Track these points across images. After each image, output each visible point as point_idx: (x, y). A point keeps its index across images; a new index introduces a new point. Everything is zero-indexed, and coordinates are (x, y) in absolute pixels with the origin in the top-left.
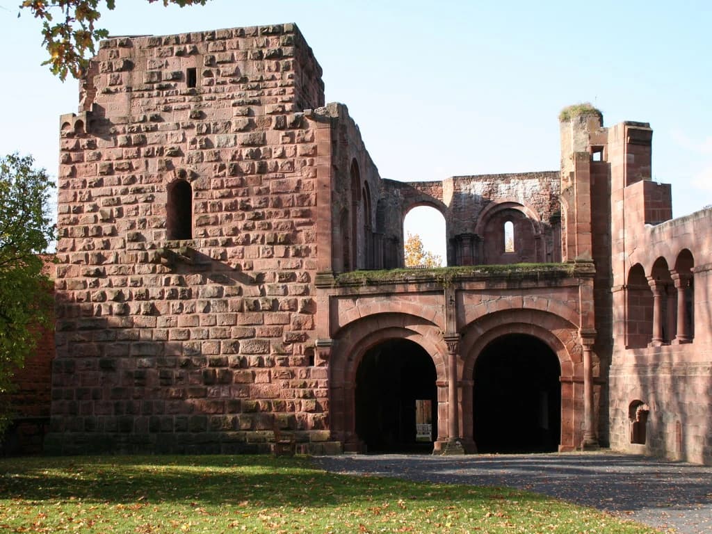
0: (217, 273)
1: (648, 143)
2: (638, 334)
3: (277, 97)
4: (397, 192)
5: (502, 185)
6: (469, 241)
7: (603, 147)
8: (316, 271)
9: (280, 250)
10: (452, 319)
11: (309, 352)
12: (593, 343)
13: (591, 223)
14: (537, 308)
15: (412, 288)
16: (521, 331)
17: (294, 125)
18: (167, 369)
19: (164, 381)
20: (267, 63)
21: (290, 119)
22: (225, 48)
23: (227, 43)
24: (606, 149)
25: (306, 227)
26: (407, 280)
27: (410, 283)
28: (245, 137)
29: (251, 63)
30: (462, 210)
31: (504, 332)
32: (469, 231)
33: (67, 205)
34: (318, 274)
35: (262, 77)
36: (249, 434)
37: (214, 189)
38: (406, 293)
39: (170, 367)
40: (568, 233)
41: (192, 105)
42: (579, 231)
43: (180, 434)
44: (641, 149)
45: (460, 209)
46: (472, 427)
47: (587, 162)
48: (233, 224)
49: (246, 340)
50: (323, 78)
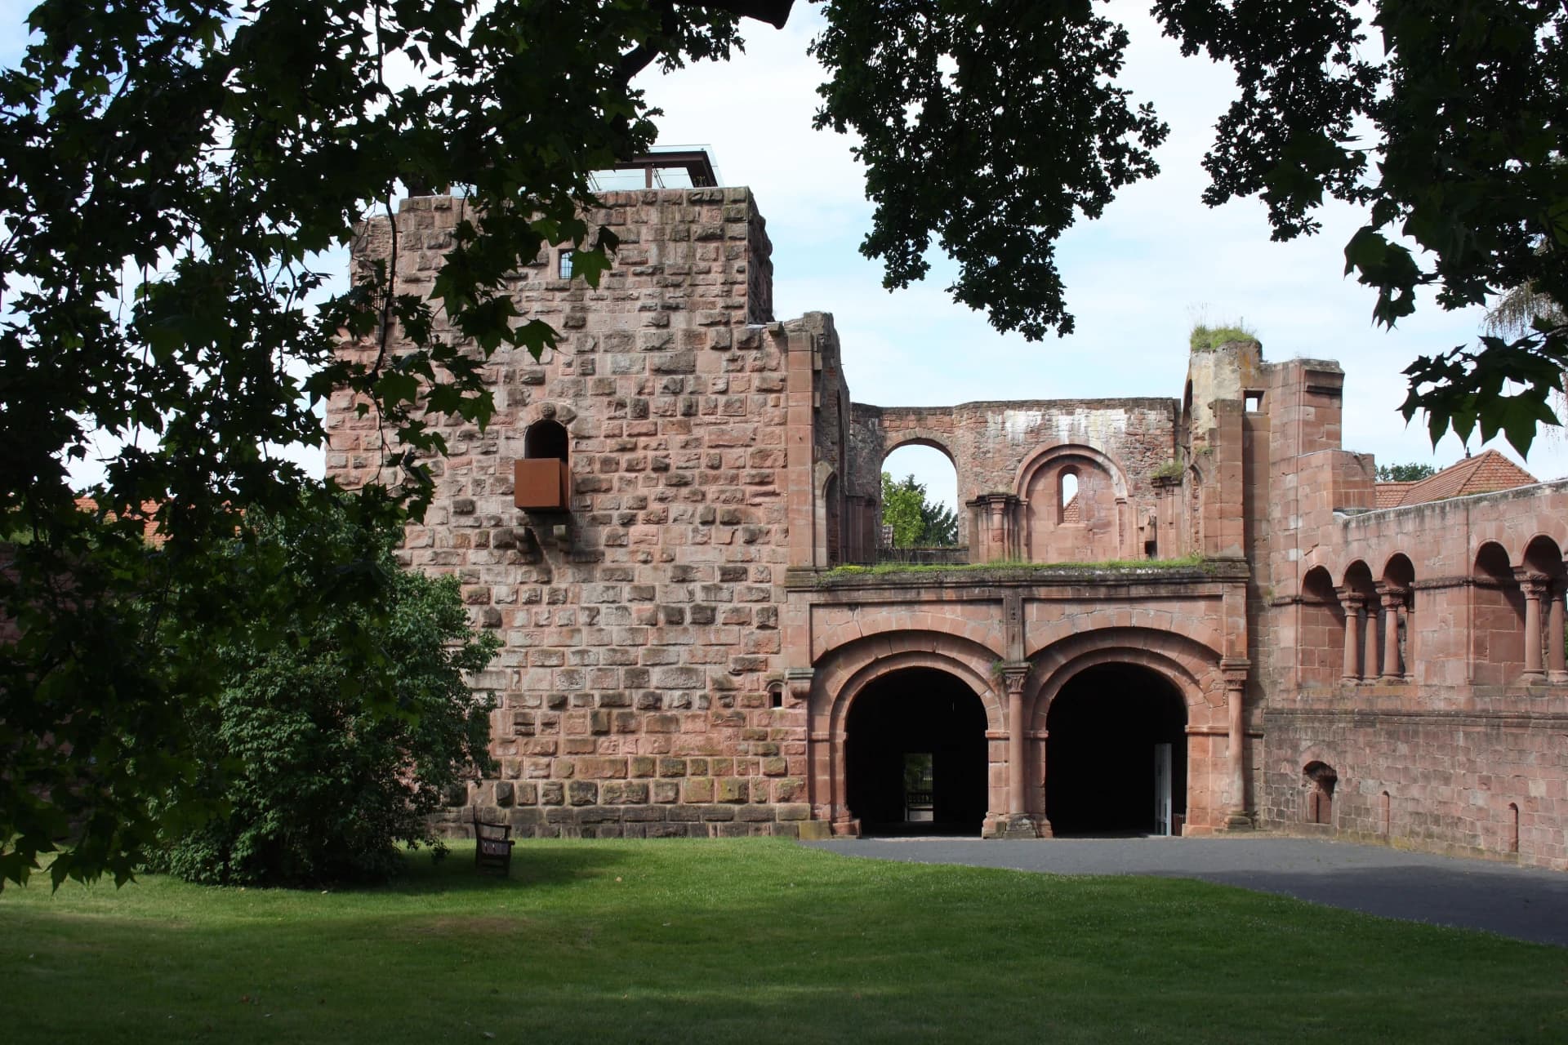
0: (614, 565)
1: (1336, 393)
2: (1317, 666)
3: (717, 299)
4: (873, 424)
5: (1060, 417)
6: (1002, 506)
7: (1262, 392)
8: (785, 566)
9: (721, 533)
10: (1016, 641)
11: (774, 686)
12: (1244, 678)
13: (1243, 504)
14: (1156, 626)
15: (949, 594)
16: (1126, 660)
17: (745, 345)
18: (527, 710)
19: (523, 729)
20: (700, 249)
21: (739, 333)
22: (625, 220)
23: (629, 214)
24: (1268, 396)
25: (767, 499)
26: (941, 583)
27: (947, 588)
28: (664, 360)
29: (671, 245)
30: (988, 455)
31: (1100, 661)
32: (1001, 489)
33: (344, 455)
34: (789, 570)
35: (690, 268)
36: (670, 810)
37: (607, 437)
38: (940, 602)
39: (533, 708)
40: (1205, 518)
41: (567, 307)
42: (1222, 515)
43: (549, 807)
44: (1325, 401)
45: (985, 453)
46: (1044, 799)
47: (1237, 414)
48: (642, 491)
49: (665, 668)
50: (772, 258)
